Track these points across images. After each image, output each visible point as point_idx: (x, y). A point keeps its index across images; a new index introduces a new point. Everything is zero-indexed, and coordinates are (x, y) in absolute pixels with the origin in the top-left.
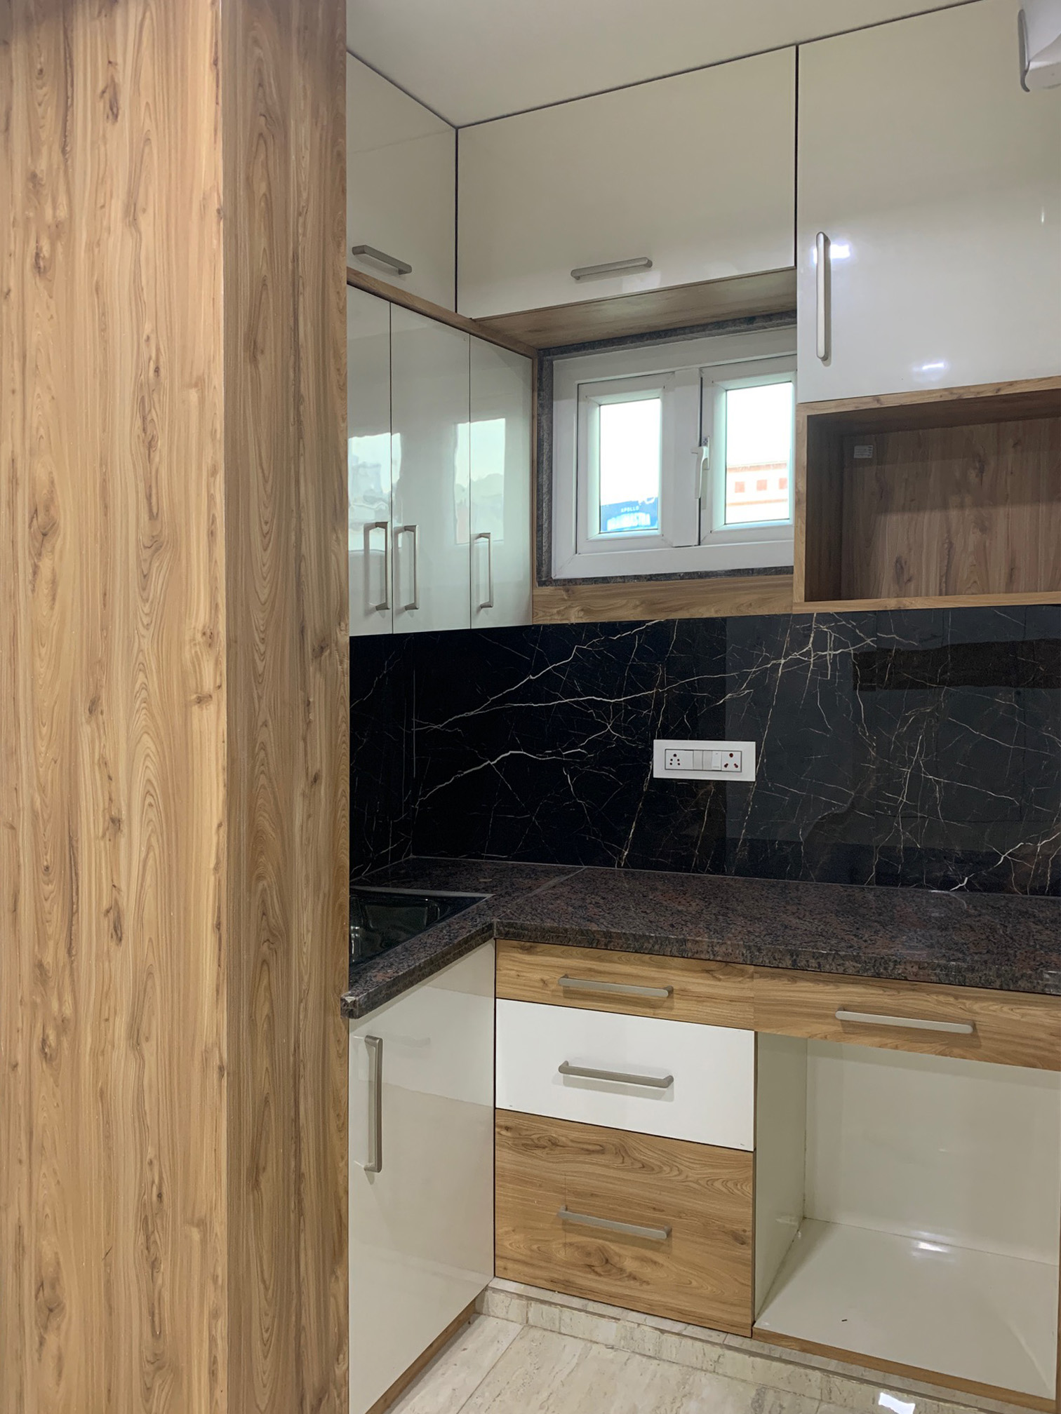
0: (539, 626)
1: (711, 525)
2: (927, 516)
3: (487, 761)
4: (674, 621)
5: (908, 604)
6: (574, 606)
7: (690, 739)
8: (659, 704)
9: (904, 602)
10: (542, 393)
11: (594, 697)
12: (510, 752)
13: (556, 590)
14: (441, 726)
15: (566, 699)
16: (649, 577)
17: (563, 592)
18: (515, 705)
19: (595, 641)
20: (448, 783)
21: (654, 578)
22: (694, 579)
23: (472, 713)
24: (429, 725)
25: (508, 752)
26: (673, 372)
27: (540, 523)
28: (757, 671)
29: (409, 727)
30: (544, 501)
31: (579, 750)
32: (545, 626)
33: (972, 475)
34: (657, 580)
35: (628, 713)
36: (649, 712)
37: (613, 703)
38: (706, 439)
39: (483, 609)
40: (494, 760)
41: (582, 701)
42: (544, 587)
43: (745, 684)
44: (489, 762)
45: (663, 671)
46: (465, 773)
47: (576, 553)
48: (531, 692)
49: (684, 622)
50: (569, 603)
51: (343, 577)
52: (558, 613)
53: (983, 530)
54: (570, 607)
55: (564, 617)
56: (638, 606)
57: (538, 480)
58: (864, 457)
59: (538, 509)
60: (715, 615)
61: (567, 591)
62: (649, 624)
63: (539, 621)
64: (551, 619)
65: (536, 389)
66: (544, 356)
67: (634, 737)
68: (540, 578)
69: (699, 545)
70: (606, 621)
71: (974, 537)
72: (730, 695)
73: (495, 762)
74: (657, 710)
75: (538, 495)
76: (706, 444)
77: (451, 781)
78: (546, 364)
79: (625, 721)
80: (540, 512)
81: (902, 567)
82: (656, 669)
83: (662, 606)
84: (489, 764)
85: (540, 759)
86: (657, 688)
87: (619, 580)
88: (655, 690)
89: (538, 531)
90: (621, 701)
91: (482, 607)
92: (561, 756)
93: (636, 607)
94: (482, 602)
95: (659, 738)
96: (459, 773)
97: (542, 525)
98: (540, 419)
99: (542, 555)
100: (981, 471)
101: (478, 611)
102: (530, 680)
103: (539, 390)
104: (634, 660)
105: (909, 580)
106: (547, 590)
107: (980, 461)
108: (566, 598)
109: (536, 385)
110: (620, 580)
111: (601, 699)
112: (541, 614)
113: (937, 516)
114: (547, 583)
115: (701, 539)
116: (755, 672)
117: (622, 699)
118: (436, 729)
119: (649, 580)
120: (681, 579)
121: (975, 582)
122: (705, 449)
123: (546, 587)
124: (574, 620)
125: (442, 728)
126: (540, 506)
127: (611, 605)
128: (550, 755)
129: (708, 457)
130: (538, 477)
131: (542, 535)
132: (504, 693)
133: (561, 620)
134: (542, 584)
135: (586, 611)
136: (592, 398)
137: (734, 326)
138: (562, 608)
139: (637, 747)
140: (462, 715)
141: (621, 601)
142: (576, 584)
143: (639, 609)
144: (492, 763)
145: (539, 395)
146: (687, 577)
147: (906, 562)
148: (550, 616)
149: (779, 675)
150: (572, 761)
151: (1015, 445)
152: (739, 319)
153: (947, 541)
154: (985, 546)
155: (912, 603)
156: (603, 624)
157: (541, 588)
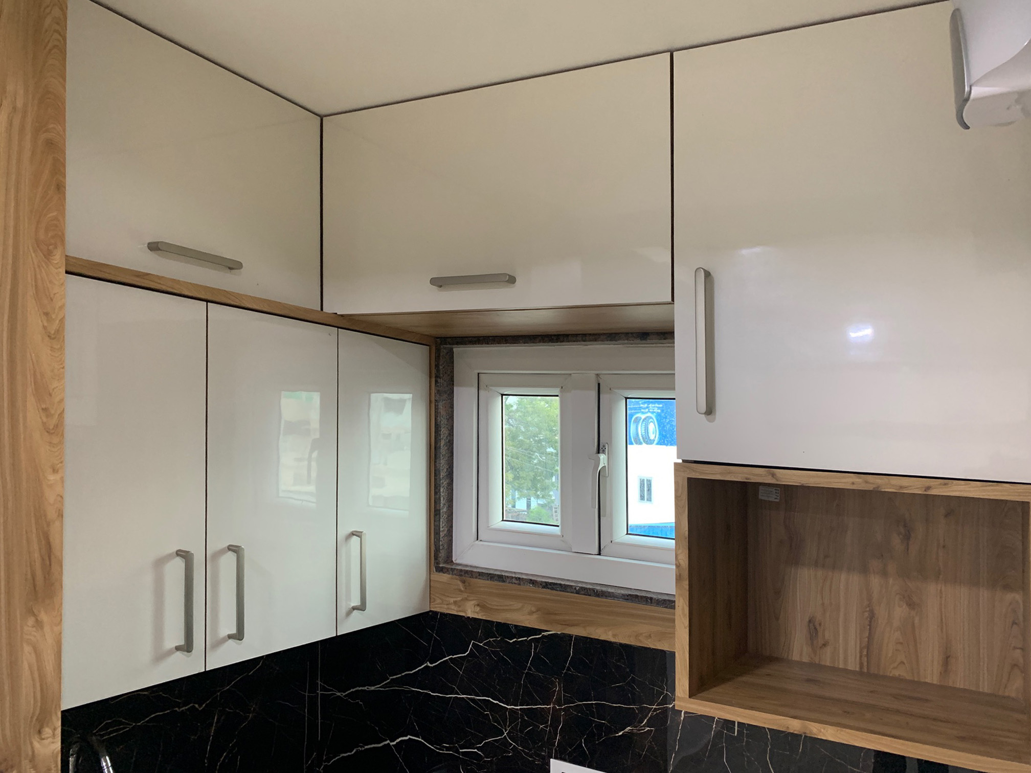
0: (436, 613)
1: (611, 535)
2: (843, 576)
3: (386, 740)
4: (570, 636)
5: (815, 730)
6: (471, 599)
7: (588, 767)
8: (556, 720)
9: (812, 728)
10: (439, 380)
11: (490, 699)
12: (409, 737)
13: (452, 578)
14: (344, 694)
15: (463, 695)
16: (544, 584)
17: (459, 583)
18: (413, 689)
19: (491, 640)
20: (350, 754)
21: (549, 586)
22: (590, 595)
23: (373, 688)
24: (332, 691)
25: (406, 736)
26: (571, 374)
27: (438, 508)
28: (659, 709)
29: (313, 689)
30: (442, 485)
31: (476, 750)
32: (442, 614)
33: (896, 542)
34: (552, 589)
35: (525, 724)
36: (546, 727)
37: (510, 709)
38: (604, 446)
39: (355, 611)
40: (394, 741)
41: (478, 699)
42: (441, 574)
43: (646, 721)
44: (388, 741)
45: (560, 688)
46: (366, 747)
47: (477, 540)
48: (427, 679)
49: (581, 640)
50: (465, 595)
51: (49, 667)
52: (455, 603)
53: (911, 605)
54: (466, 599)
55: (460, 609)
56: (534, 612)
57: (435, 465)
58: (771, 499)
59: (436, 493)
60: (613, 640)
61: (464, 582)
62: (545, 634)
63: (436, 608)
64: (448, 609)
65: (434, 375)
66: (441, 344)
67: (530, 750)
68: (438, 563)
69: (599, 554)
70: (503, 622)
71: (900, 611)
72: (629, 728)
73: (394, 743)
74: (554, 726)
75: (435, 479)
76: (604, 452)
77: (353, 753)
78: (443, 352)
79: (521, 731)
80: (437, 496)
81: (815, 629)
82: (553, 683)
83: (558, 617)
84: (389, 743)
85: (438, 751)
86: (554, 704)
87: (514, 581)
88: (552, 706)
89: (435, 515)
90: (517, 709)
91: (354, 608)
92: (458, 752)
93: (531, 613)
94: (353, 604)
95: (556, 758)
96: (361, 747)
97: (440, 510)
98: (438, 405)
99: (439, 541)
100: (907, 537)
101: (349, 613)
102: (427, 666)
103: (437, 377)
104: (530, 669)
105: (824, 645)
106: (444, 577)
107: (905, 526)
108: (463, 589)
109: (434, 371)
110: (516, 582)
111: (497, 702)
112: (438, 601)
113: (855, 580)
114: (444, 570)
115: (602, 548)
116: (655, 710)
117: (519, 707)
118: (339, 696)
119: (544, 587)
120: (576, 593)
121: (903, 663)
122: (603, 457)
123: (443, 574)
124: (470, 614)
125: (344, 696)
126: (437, 490)
127: (506, 606)
128: (448, 749)
129: (606, 465)
130: (435, 462)
131: (440, 521)
132: (403, 674)
133: (458, 611)
134: (440, 570)
135: (482, 606)
136: (493, 388)
137: (627, 339)
138: (459, 599)
139: (534, 761)
140: (363, 688)
141: (517, 605)
142: (472, 577)
143: (535, 616)
144: (392, 744)
145: (436, 382)
146: (583, 592)
147: (820, 624)
148: (447, 605)
149: (682, 719)
150: (469, 761)
151: (946, 516)
152: (632, 333)
153: (868, 609)
154: (913, 624)
155: (821, 731)
156: (499, 624)
157: (438, 573)
